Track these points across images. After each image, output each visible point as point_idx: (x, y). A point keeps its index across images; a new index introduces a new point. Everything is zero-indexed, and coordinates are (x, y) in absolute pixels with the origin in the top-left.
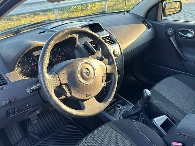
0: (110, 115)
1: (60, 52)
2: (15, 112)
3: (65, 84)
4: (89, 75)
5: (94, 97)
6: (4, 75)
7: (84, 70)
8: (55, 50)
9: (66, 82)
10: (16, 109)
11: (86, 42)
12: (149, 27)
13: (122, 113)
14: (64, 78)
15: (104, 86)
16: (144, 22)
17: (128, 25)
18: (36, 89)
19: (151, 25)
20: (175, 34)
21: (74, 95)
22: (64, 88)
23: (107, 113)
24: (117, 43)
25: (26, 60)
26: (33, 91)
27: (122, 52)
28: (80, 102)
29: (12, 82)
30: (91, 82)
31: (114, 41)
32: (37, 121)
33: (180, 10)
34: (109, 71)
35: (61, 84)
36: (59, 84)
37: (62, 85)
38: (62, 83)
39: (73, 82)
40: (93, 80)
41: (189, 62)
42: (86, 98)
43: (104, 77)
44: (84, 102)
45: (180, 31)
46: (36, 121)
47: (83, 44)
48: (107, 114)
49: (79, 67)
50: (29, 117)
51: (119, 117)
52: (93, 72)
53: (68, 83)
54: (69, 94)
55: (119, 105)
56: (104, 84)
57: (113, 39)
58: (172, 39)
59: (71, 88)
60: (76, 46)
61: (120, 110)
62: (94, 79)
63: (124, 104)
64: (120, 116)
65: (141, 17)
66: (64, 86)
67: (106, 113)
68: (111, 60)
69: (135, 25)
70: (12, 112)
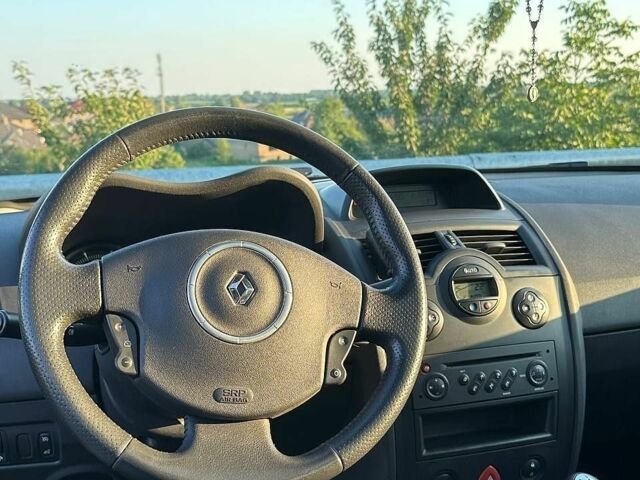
3: (122, 314)
9: (129, 303)
21: (151, 370)
22: (117, 328)
24: (549, 262)
31: (538, 253)
34: (373, 319)
35: (104, 311)
36: (94, 306)
37: (110, 316)
38: (113, 305)
43: (341, 341)
47: (362, 241)
53: (138, 314)
54: (131, 362)
56: (333, 374)
57: (534, 246)
60: (320, 239)
62: (273, 330)
66: (115, 323)
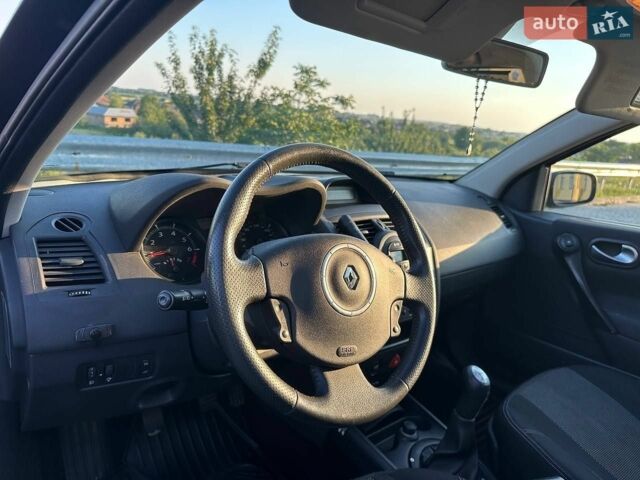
0: (381, 454)
1: (268, 233)
2: (105, 377)
3: (281, 298)
4: (354, 288)
5: (358, 365)
6: (102, 257)
7: (344, 271)
8: (257, 226)
9: (286, 293)
10: (109, 368)
11: (345, 217)
12: (508, 224)
13: (419, 452)
14: (280, 278)
15: (393, 334)
16: (497, 210)
17: (453, 207)
18: (186, 301)
19: (512, 219)
20: (583, 250)
21: (301, 339)
22: (276, 309)
23: (375, 443)
25: (174, 233)
26: (178, 304)
27: (438, 266)
28: (315, 371)
29: (119, 278)
30: (358, 312)
32: (159, 434)
33: (591, 198)
34: (412, 294)
35: (269, 296)
36: (261, 292)
37: (273, 300)
38: (274, 292)
39: (304, 299)
40: (365, 308)
41: (618, 333)
42: (336, 360)
43: (396, 309)
44: (329, 375)
45: (594, 244)
46: (156, 432)
48: (374, 447)
49: (330, 255)
50: (141, 406)
51: (410, 462)
52: (368, 282)
54: (287, 333)
55: (413, 427)
56: (394, 330)
58: (570, 262)
59: (295, 316)
60: (317, 223)
61: (412, 440)
62: (368, 305)
63: (425, 425)
64: (412, 460)
65: (489, 197)
66: (275, 304)
67: (372, 444)
68: (419, 262)
69: (472, 210)
70: (96, 373)
